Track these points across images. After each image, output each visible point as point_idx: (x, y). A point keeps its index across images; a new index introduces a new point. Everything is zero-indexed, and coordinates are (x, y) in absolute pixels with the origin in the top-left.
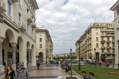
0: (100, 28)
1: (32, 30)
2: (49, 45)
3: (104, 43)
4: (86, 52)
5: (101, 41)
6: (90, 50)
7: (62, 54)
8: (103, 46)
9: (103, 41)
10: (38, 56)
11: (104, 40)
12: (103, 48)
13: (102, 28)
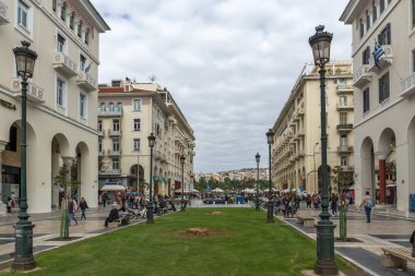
0: (335, 80)
1: (82, 97)
2: (173, 139)
3: (349, 132)
4: (293, 162)
5: (338, 127)
6: (302, 157)
7: (244, 170)
8: (346, 141)
9: (346, 126)
10: (128, 177)
11: (349, 122)
12: (344, 149)
13: (343, 79)
